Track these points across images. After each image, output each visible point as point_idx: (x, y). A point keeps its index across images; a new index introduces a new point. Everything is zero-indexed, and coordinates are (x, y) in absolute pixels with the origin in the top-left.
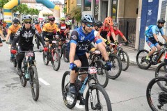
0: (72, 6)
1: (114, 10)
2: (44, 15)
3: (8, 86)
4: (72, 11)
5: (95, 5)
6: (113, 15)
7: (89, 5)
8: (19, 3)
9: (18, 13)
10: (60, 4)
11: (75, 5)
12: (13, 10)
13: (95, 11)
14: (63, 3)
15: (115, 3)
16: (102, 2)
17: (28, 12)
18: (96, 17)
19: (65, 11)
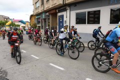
1: (49, 23)
2: (22, 27)
5: (42, 22)
7: (39, 22)
11: (34, 22)
16: (44, 21)
17: (16, 26)
18: (42, 27)
19: (30, 25)
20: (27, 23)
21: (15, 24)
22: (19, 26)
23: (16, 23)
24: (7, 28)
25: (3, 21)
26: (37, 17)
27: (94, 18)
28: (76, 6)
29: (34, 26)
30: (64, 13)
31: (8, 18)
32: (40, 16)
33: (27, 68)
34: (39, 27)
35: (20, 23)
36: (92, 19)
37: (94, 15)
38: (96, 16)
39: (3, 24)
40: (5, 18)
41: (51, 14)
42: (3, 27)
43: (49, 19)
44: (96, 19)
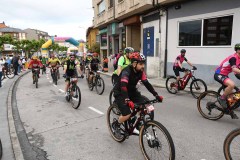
0: (92, 43)
1: (124, 44)
4: (93, 47)
5: (110, 42)
7: (105, 41)
8: (53, 43)
9: (52, 50)
10: (83, 42)
11: (95, 42)
12: (48, 49)
13: (110, 46)
14: (85, 40)
15: (124, 40)
16: (115, 40)
17: (59, 49)
18: (111, 51)
20: (81, 44)
22: (66, 49)
23: (61, 45)
24: (45, 54)
25: (37, 40)
26: (100, 32)
27: (218, 32)
28: (180, 7)
29: (95, 50)
30: (155, 24)
31: (47, 35)
32: (106, 30)
33: (80, 133)
34: (105, 51)
35: (67, 45)
36: (214, 35)
37: (219, 27)
38: (222, 28)
39: (37, 46)
40: (39, 35)
41: (128, 25)
42: (36, 51)
43: (123, 36)
44: (222, 36)
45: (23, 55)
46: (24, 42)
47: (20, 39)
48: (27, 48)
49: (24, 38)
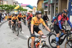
0: (40, 8)
1: (57, 9)
2: (29, 11)
3: (15, 38)
4: (40, 10)
5: (49, 7)
6: (56, 11)
8: (20, 7)
9: (19, 11)
10: (35, 7)
11: (41, 7)
12: (18, 10)
13: (49, 9)
14: (37, 7)
15: (57, 6)
16: (52, 6)
17: (23, 10)
18: (49, 12)
19: (37, 10)
21: (22, 9)
22: (26, 10)
23: (24, 8)
24: (16, 12)
25: (12, 5)
26: (44, 2)
31: (17, 3)
34: (46, 12)
35: (27, 8)
39: (12, 8)
40: (14, 2)
42: (12, 10)
45: (5, 12)
46: (6, 6)
47: (4, 4)
48: (7, 9)
49: (6, 4)
